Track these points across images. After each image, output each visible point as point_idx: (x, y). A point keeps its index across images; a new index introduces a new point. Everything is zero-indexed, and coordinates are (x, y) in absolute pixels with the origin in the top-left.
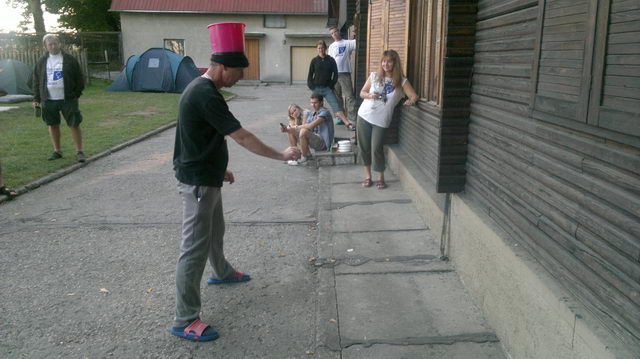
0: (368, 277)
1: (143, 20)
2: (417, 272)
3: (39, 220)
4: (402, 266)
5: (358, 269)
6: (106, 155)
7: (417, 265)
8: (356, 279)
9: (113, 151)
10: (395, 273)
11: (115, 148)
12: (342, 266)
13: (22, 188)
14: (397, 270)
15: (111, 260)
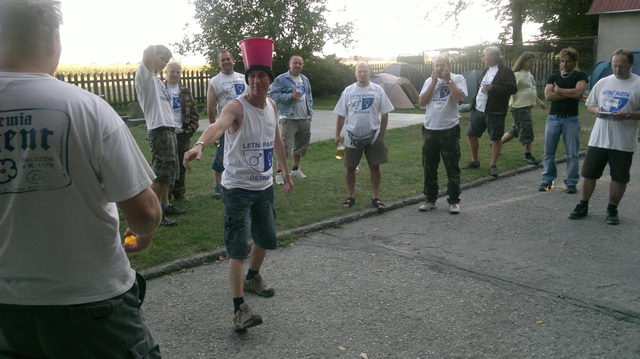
1: (626, 21)
3: (387, 241)
6: (509, 176)
9: (520, 172)
11: (523, 168)
13: (400, 202)
15: (409, 313)
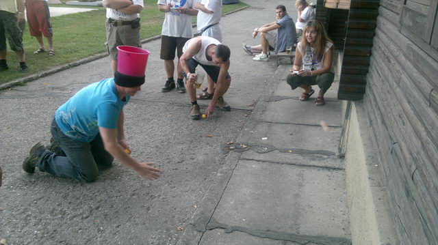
0: (265, 165)
2: (310, 166)
4: (300, 159)
5: (262, 157)
7: (313, 159)
8: (255, 166)
10: (290, 164)
12: (251, 152)
14: (294, 162)
